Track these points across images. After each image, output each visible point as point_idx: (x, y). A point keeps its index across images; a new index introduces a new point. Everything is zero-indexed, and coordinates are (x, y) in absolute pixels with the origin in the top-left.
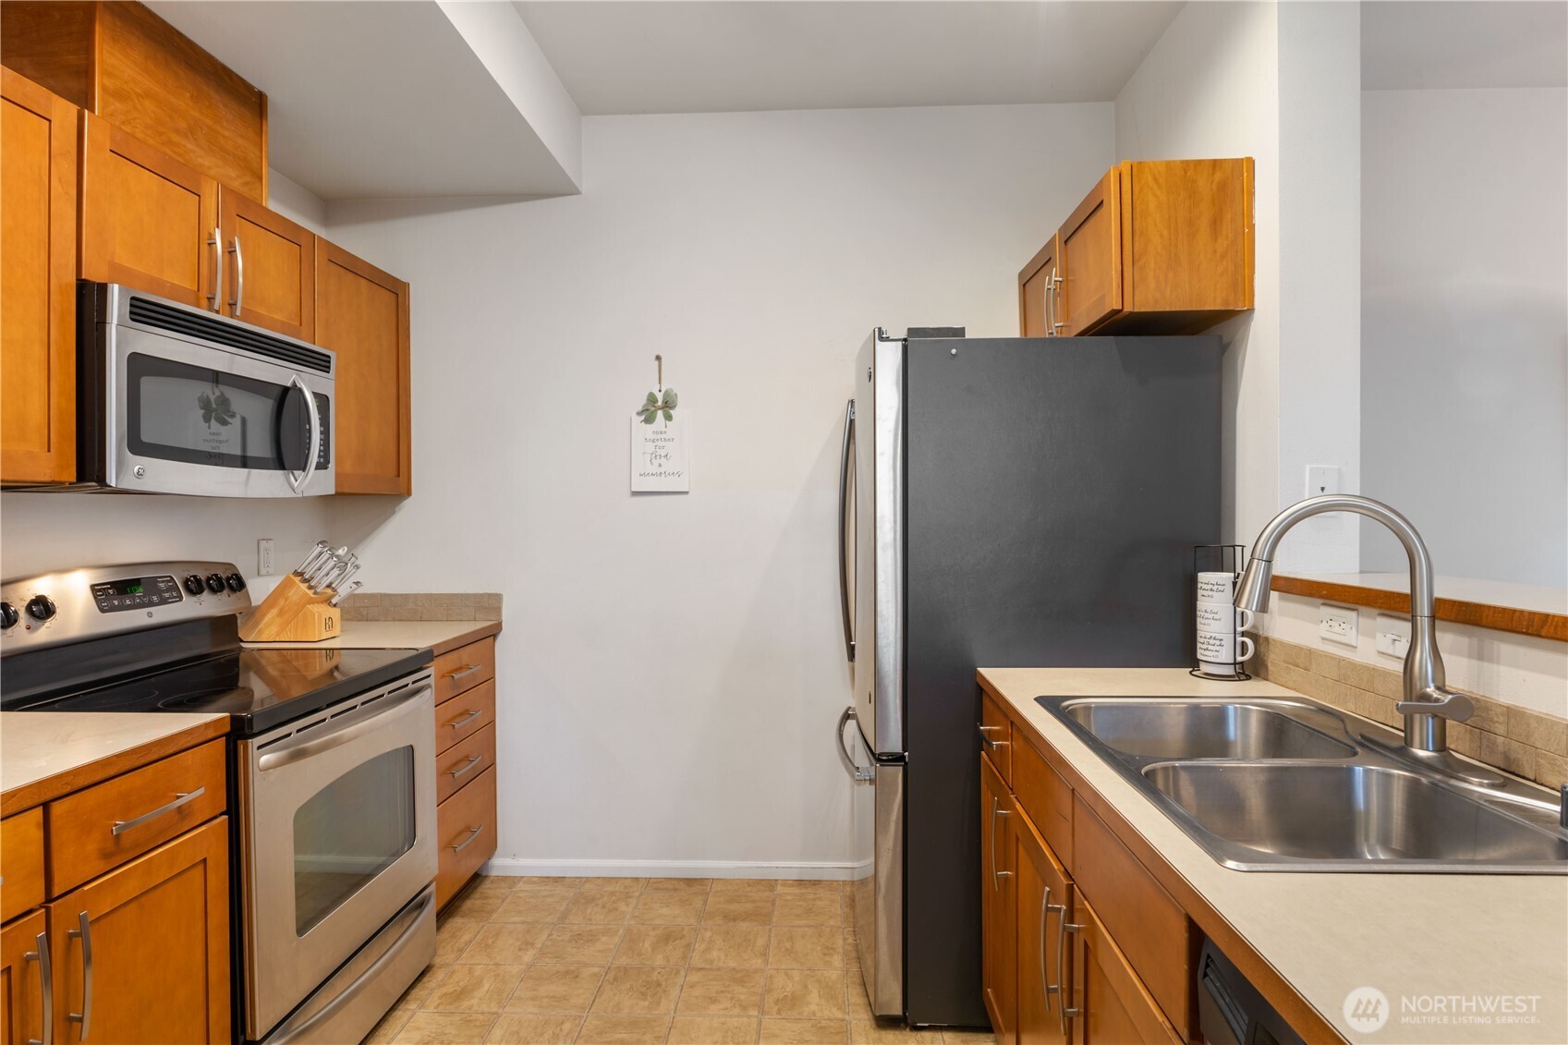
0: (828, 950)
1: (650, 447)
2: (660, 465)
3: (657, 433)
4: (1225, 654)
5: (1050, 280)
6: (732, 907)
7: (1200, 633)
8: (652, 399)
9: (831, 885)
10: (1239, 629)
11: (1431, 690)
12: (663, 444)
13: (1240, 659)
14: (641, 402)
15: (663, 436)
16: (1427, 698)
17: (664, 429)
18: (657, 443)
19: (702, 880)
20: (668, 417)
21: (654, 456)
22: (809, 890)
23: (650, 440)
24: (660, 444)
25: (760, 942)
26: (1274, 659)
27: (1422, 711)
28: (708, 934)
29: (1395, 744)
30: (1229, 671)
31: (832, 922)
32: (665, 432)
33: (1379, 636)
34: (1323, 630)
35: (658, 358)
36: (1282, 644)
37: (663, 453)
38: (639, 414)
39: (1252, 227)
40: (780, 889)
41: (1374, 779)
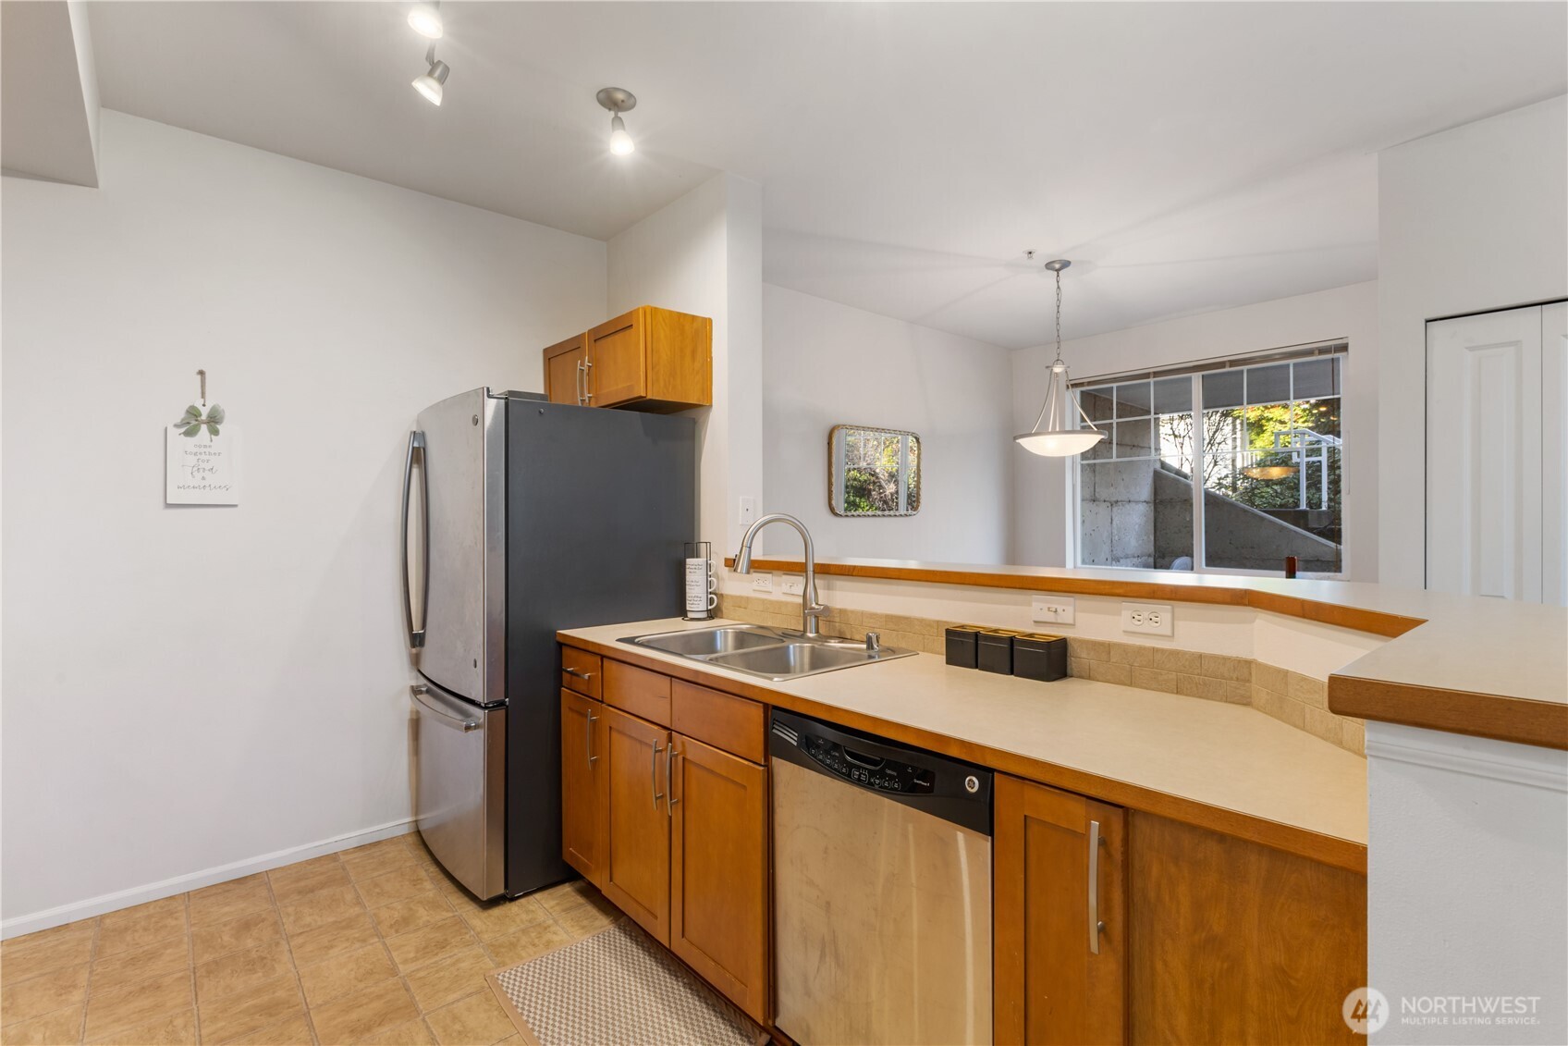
0: (416, 882)
1: (192, 460)
2: (203, 478)
3: (200, 446)
4: (703, 606)
5: (582, 364)
6: (302, 884)
7: (688, 595)
8: (193, 413)
9: (391, 841)
10: (709, 590)
11: (814, 605)
12: (207, 457)
13: (710, 607)
14: (180, 415)
15: (207, 450)
16: (813, 609)
17: (208, 443)
18: (199, 456)
19: (253, 876)
20: (215, 432)
21: (195, 469)
22: (373, 850)
23: (191, 453)
24: (203, 457)
25: (349, 897)
26: (726, 607)
27: (810, 614)
28: (291, 910)
29: (798, 634)
30: (704, 615)
31: (408, 864)
32: (210, 446)
33: (784, 584)
34: (755, 586)
35: (201, 373)
36: (732, 597)
37: (208, 466)
38: (176, 426)
39: (711, 358)
40: (343, 858)
41: (798, 650)
